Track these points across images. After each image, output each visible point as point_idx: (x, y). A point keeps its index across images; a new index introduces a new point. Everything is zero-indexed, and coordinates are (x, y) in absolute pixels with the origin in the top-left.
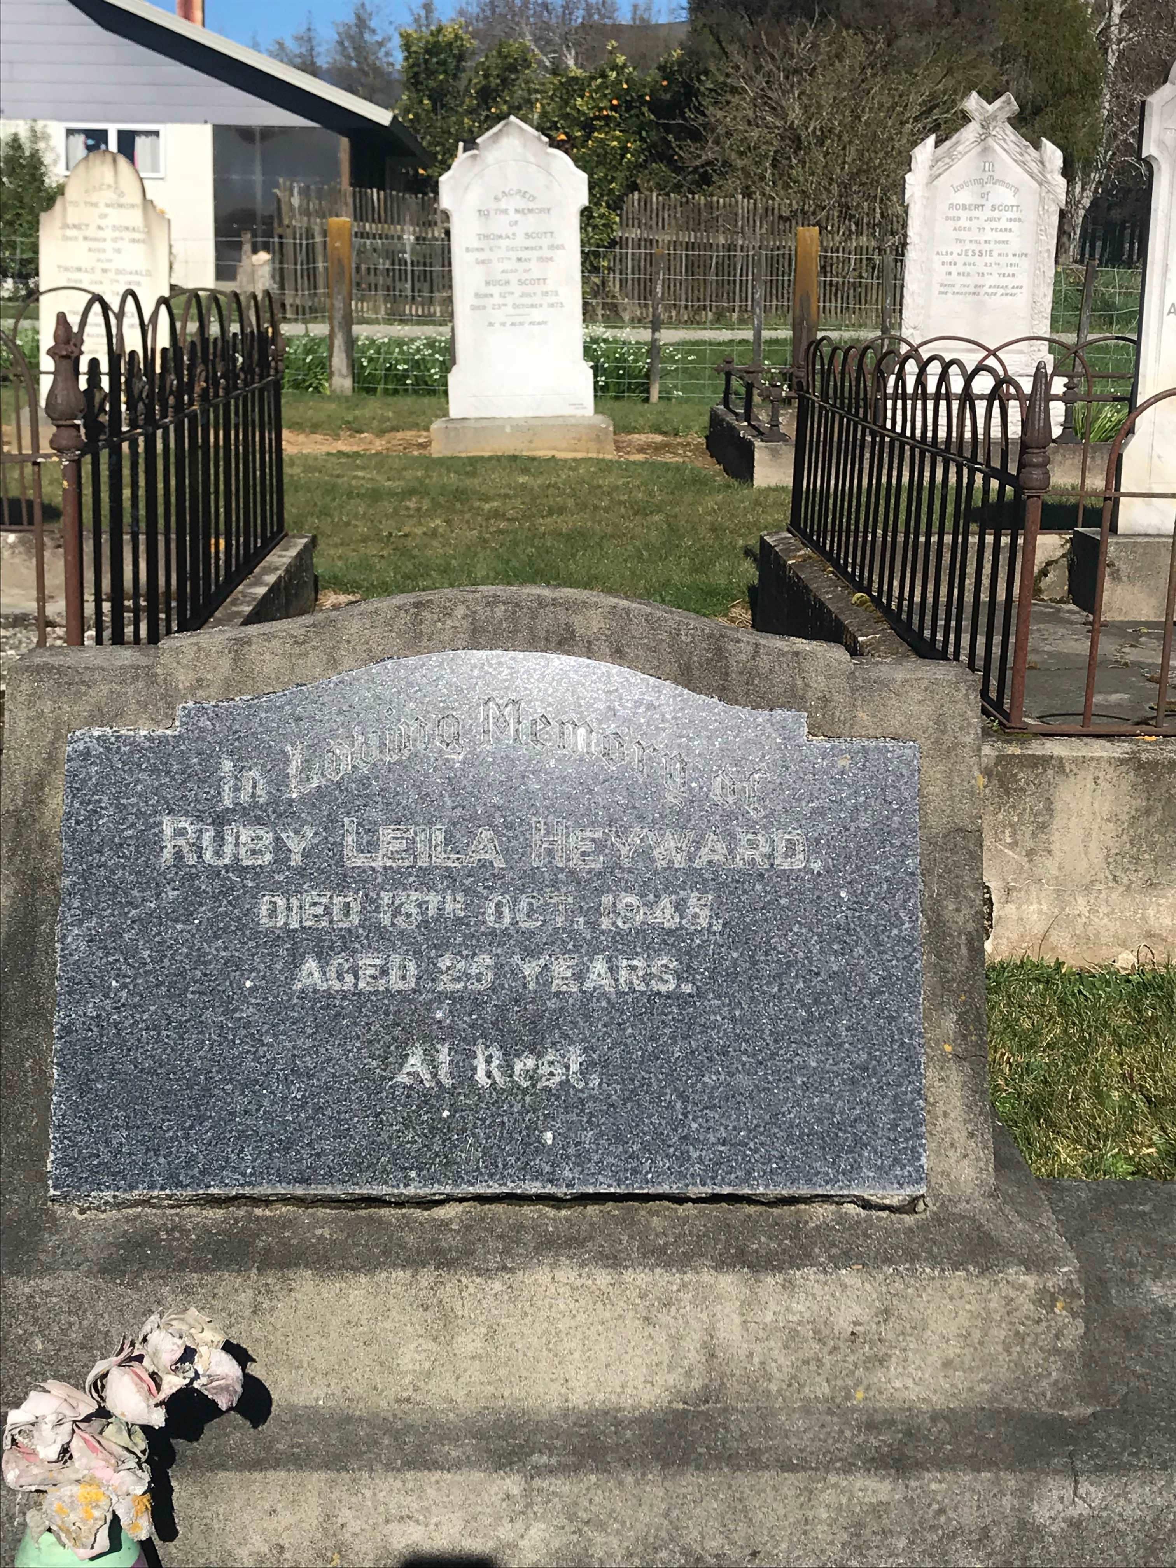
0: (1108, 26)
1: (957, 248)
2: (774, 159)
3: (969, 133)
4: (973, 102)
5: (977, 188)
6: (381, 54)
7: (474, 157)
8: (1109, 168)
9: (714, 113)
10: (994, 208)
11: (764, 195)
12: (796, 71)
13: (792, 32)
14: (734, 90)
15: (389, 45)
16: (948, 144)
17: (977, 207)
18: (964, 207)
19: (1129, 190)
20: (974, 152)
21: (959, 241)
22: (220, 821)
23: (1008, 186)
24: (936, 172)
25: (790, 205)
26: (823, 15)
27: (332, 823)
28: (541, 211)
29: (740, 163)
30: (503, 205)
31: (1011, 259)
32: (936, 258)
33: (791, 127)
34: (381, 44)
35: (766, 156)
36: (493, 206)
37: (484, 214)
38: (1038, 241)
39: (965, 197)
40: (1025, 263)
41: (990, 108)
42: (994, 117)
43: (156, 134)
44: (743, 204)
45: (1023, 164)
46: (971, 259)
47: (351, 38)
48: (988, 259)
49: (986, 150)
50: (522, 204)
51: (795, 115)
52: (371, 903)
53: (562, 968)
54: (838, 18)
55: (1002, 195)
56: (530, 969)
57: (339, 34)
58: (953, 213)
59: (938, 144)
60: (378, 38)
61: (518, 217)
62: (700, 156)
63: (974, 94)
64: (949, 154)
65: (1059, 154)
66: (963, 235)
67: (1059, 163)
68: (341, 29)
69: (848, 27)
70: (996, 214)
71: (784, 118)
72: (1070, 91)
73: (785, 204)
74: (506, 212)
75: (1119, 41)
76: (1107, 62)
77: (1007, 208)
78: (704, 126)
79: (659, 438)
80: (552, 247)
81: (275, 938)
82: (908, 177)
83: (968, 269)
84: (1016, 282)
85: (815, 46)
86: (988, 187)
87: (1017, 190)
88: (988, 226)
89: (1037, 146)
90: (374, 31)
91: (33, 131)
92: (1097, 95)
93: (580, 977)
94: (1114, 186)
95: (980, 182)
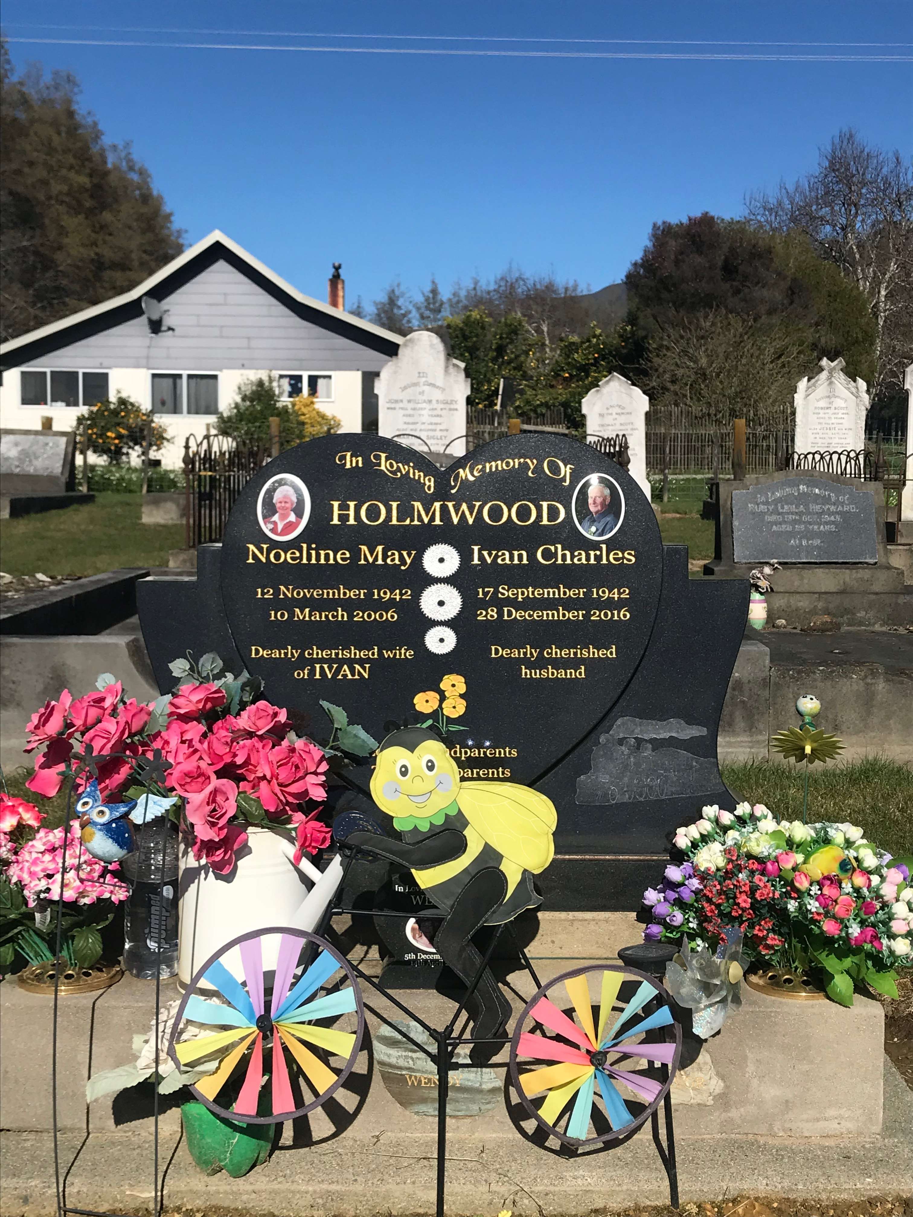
0: (878, 302)
1: (819, 427)
2: (691, 385)
3: (824, 375)
4: (824, 362)
5: (827, 399)
6: (404, 321)
7: (598, 391)
8: (881, 386)
9: (657, 361)
10: (835, 408)
11: (686, 405)
12: (703, 337)
13: (701, 315)
14: (668, 349)
15: (410, 316)
16: (813, 381)
17: (827, 408)
18: (822, 408)
19: (894, 398)
20: (826, 384)
21: (820, 423)
22: (758, 505)
23: (842, 399)
24: (808, 392)
25: (702, 410)
26: (718, 306)
27: (776, 505)
28: (628, 413)
29: (672, 388)
30: (610, 411)
31: (844, 431)
32: (810, 432)
33: (701, 368)
34: (404, 315)
35: (686, 384)
36: (605, 412)
37: (601, 415)
38: (857, 423)
39: (822, 404)
40: (850, 432)
41: (833, 364)
42: (834, 368)
43: (329, 377)
44: (675, 410)
45: (848, 389)
46: (825, 431)
47: (385, 312)
48: (833, 431)
49: (831, 383)
50: (619, 411)
51: (704, 361)
52: (784, 518)
53: (816, 527)
54: (726, 307)
55: (839, 403)
56: (811, 527)
57: (378, 309)
58: (817, 411)
59: (809, 380)
60: (403, 312)
61: (617, 416)
62: (648, 385)
63: (825, 359)
64: (814, 385)
65: (865, 384)
66: (821, 421)
67: (865, 388)
68: (379, 307)
69: (731, 313)
70: (836, 411)
71: (696, 362)
72: (856, 342)
73: (696, 409)
74: (611, 414)
75: (885, 311)
76: (878, 324)
77: (842, 408)
78: (651, 368)
79: (678, 516)
80: (632, 429)
81: (768, 523)
82: (795, 395)
83: (824, 436)
84: (847, 441)
85: (713, 324)
86: (833, 399)
87: (846, 401)
88: (833, 416)
89: (855, 381)
90: (399, 308)
91: (270, 377)
92: (872, 344)
93: (819, 528)
94: (885, 396)
95: (829, 397)
